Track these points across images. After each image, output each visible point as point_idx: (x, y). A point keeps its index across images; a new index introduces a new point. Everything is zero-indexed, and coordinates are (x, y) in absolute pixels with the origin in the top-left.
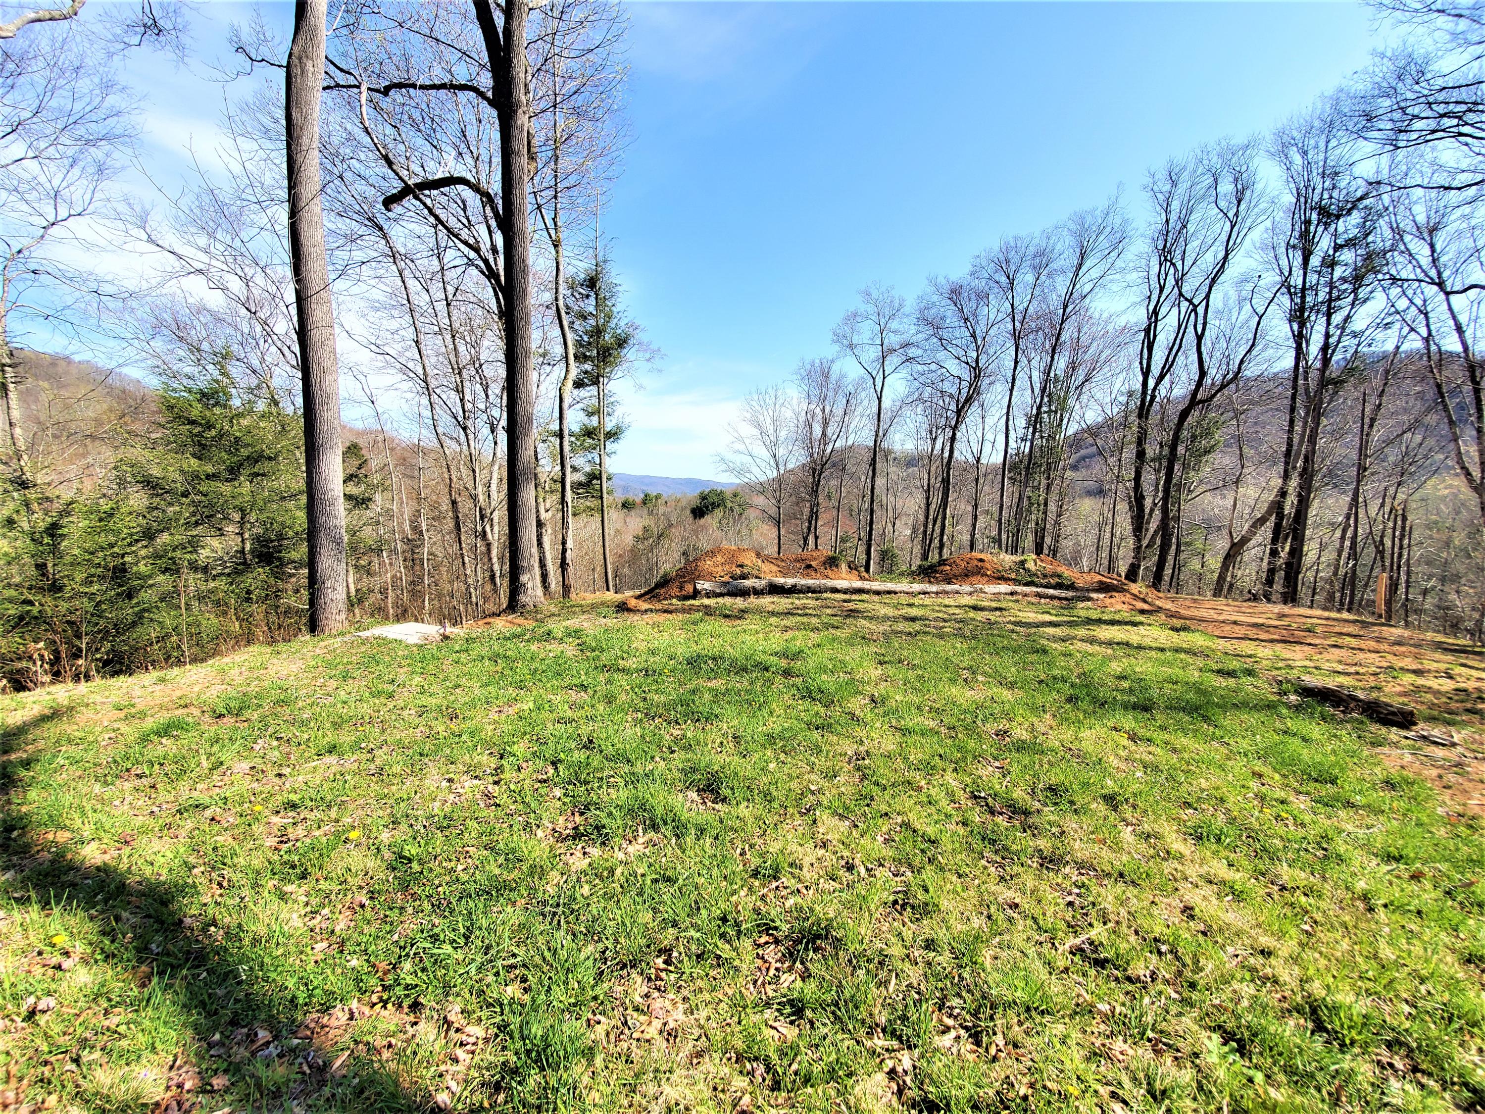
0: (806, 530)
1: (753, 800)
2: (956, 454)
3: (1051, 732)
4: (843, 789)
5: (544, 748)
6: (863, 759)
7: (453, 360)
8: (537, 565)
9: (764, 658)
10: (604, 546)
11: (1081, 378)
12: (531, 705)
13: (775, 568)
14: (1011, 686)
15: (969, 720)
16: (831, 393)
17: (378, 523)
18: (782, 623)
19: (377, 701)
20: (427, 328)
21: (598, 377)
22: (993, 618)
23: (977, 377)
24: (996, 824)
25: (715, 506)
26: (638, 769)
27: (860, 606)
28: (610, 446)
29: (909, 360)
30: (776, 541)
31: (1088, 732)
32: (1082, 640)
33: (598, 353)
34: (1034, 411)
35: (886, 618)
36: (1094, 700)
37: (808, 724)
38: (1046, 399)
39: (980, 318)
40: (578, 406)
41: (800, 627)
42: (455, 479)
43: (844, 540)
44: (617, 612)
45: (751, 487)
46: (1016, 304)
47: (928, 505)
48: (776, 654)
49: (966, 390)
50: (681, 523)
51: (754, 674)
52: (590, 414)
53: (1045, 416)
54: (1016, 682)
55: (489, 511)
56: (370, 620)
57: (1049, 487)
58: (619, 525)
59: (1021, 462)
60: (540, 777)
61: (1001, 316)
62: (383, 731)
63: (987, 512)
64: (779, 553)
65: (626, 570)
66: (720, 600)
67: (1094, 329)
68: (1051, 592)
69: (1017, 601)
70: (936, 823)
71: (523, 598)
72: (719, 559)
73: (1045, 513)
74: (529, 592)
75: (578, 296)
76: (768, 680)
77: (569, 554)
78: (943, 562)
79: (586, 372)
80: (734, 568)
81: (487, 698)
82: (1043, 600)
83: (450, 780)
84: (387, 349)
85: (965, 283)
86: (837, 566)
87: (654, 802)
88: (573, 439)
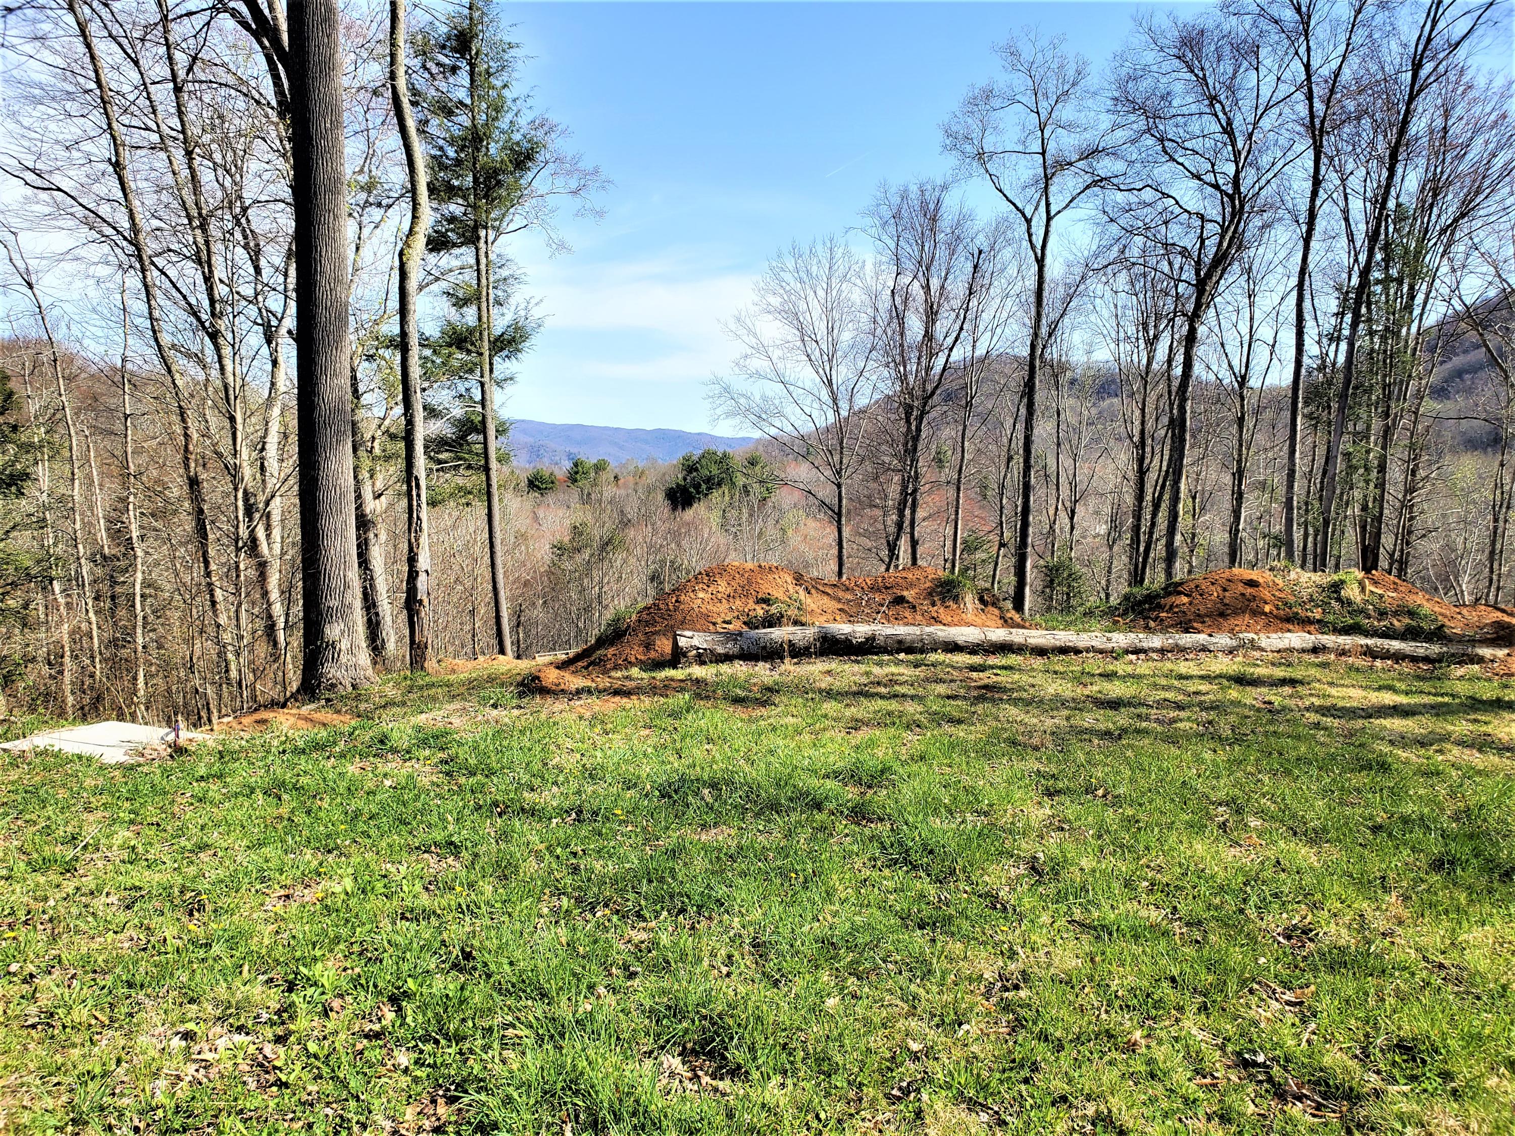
0: (892, 529)
1: (795, 1071)
2: (1198, 369)
3: (1399, 930)
4: (975, 1048)
5: (375, 968)
6: (1017, 987)
7: (190, 200)
8: (358, 604)
9: (814, 782)
10: (493, 565)
11: (1452, 210)
12: (348, 883)
13: (833, 605)
14: (1316, 838)
15: (1231, 906)
16: (942, 253)
17: (42, 523)
18: (848, 713)
19: (42, 880)
20: (138, 137)
21: (476, 228)
22: (1277, 701)
23: (1237, 213)
24: (1289, 1120)
25: (712, 483)
26: (564, 1010)
27: (1004, 678)
28: (502, 366)
29: (1099, 182)
30: (835, 551)
31: (1477, 934)
32: (1461, 743)
33: (476, 180)
34: (1355, 281)
35: (1059, 702)
36: (1490, 866)
37: (904, 918)
38: (1379, 256)
39: (1241, 94)
40: (435, 287)
41: (884, 721)
42: (195, 436)
43: (970, 547)
44: (521, 695)
45: (781, 445)
46: (1315, 63)
47: (1142, 473)
48: (836, 775)
49: (1215, 240)
50: (646, 518)
51: (794, 817)
52: (461, 303)
53: (1378, 289)
54: (1325, 830)
55: (261, 498)
56: (28, 718)
57: (1387, 433)
58: (523, 523)
59: (1330, 383)
60: (368, 1027)
61: (1284, 89)
62: (54, 938)
63: (1263, 486)
64: (840, 574)
65: (538, 613)
66: (725, 668)
67: (1477, 110)
68: (1396, 645)
69: (1324, 665)
70: (1166, 1116)
71: (330, 671)
72: (722, 586)
73: (1381, 485)
74: (344, 659)
75: (435, 70)
76: (823, 829)
77: (422, 582)
78: (1172, 588)
79: (452, 219)
80: (751, 605)
81: (261, 870)
82: (1378, 663)
83: (188, 1036)
84: (58, 179)
85: (1210, 24)
86: (956, 599)
87: (596, 1076)
88: (428, 352)
